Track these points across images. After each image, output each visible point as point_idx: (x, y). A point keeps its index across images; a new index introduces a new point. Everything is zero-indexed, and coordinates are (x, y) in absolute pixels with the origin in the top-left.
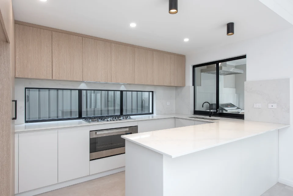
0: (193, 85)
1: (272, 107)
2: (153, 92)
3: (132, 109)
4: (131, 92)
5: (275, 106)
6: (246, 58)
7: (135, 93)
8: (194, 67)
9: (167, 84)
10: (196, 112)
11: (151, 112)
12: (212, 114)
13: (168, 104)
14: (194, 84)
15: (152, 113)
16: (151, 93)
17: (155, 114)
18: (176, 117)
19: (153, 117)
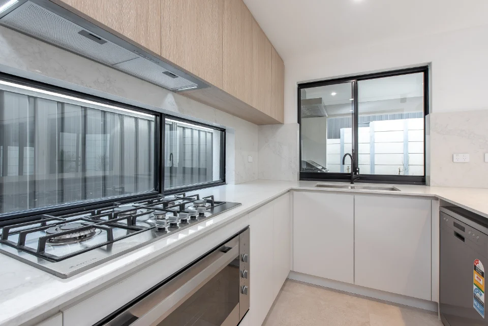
2: (223, 131)
8: (301, 86)
11: (216, 177)
14: (299, 121)
15: (223, 180)
17: (229, 185)
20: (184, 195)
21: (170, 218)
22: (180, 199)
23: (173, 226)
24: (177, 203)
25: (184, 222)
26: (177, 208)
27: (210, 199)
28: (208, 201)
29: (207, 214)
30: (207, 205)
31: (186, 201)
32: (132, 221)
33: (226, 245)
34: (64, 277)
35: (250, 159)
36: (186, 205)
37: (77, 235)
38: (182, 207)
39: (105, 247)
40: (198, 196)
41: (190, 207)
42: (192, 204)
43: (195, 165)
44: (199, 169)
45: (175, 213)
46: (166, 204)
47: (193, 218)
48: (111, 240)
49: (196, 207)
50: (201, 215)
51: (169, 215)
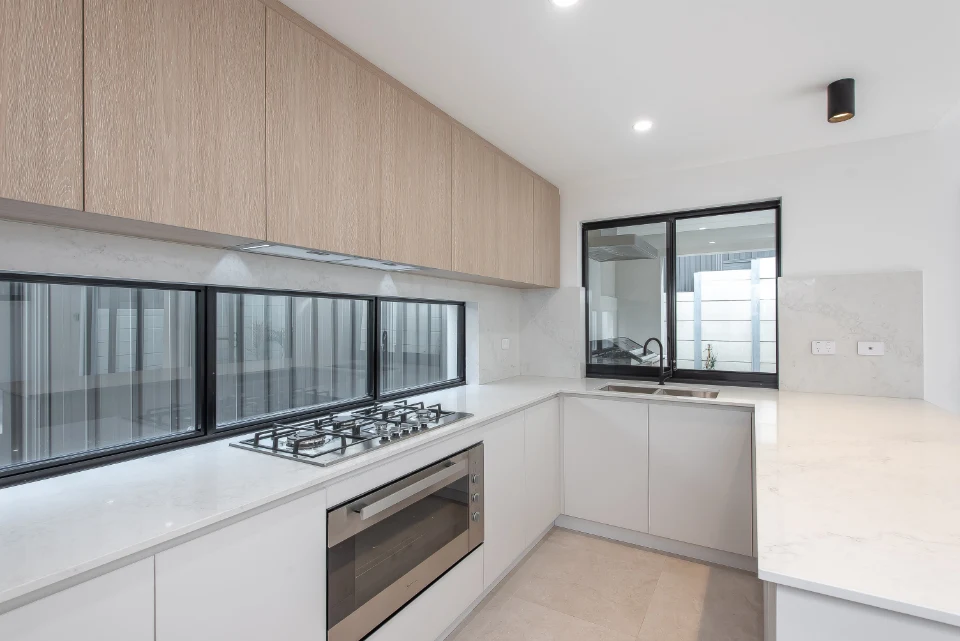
0: (583, 286)
1: (869, 352)
2: (462, 305)
5: (879, 348)
8: (587, 227)
13: (505, 345)
14: (585, 282)
15: (462, 379)
17: (473, 385)
20: (405, 402)
21: (392, 428)
22: (401, 407)
23: (395, 436)
24: (397, 413)
25: (406, 433)
26: (399, 419)
27: (437, 408)
28: (433, 411)
29: (430, 425)
30: (433, 415)
31: (408, 411)
32: (356, 430)
33: (451, 460)
34: (322, 466)
35: (506, 343)
36: (408, 416)
37: (312, 442)
38: (403, 417)
39: (340, 451)
40: (422, 403)
41: (412, 417)
42: (414, 414)
43: (423, 350)
44: (429, 355)
45: (396, 423)
46: (385, 414)
47: (415, 430)
48: (344, 446)
49: (419, 416)
50: (424, 427)
51: (391, 426)
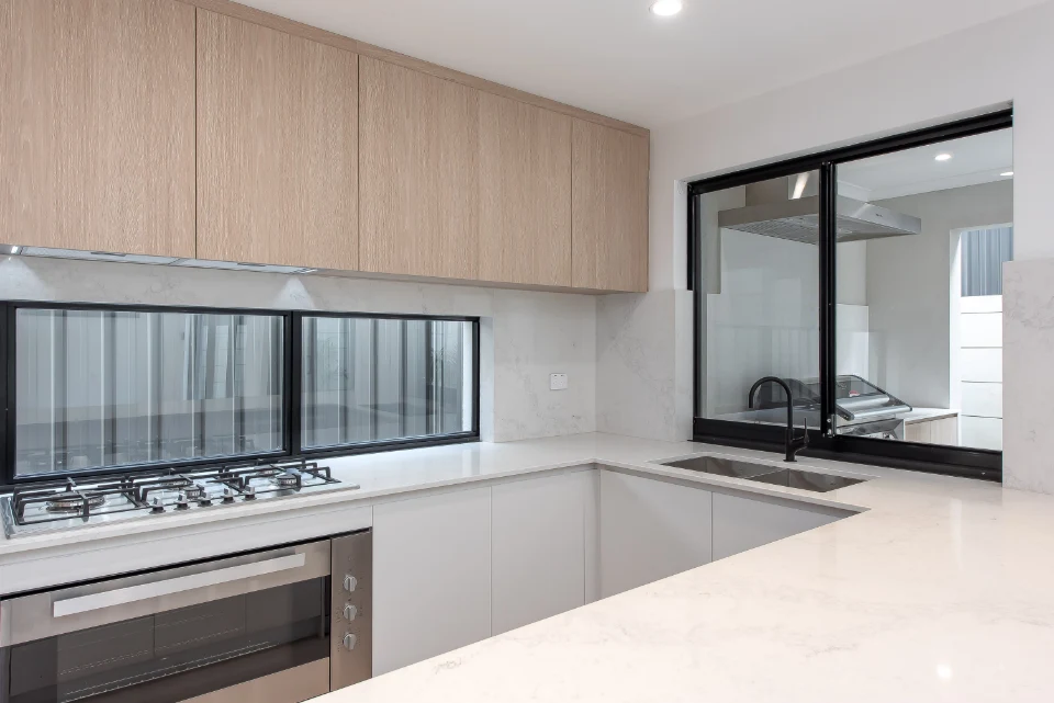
0: (689, 288)
2: (476, 321)
3: (375, 407)
4: (369, 322)
6: (1009, 124)
7: (390, 328)
8: (696, 189)
9: (554, 276)
10: (704, 430)
11: (467, 427)
12: (801, 445)
13: (559, 382)
14: (693, 281)
15: (475, 435)
16: (467, 327)
17: (487, 443)
18: (601, 459)
19: (476, 456)
